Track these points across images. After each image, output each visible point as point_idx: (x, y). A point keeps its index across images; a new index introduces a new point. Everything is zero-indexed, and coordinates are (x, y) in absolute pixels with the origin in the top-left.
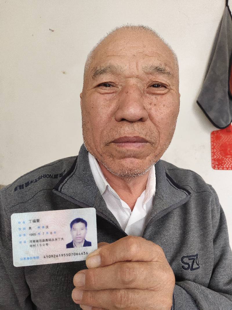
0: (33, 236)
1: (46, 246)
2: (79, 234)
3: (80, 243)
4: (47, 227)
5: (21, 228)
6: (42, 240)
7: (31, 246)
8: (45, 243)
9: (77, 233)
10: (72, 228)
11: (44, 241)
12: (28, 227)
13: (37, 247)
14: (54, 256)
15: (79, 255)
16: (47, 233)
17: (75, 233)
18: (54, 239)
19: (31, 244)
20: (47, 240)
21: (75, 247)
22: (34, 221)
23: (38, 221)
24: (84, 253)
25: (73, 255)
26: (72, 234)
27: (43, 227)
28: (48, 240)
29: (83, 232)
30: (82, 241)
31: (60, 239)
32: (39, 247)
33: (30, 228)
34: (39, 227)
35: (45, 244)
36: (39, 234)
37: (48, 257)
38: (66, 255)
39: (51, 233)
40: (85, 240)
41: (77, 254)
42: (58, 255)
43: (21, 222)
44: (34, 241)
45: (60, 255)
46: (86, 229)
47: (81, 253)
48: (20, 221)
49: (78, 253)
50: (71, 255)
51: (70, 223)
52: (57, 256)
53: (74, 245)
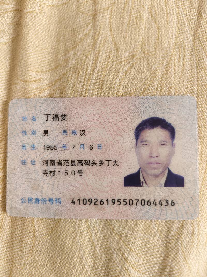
0: (50, 151)
1: (77, 175)
2: (154, 154)
3: (157, 176)
4: (83, 133)
5: (27, 129)
6: (70, 162)
7: (45, 172)
8: (77, 168)
9: (150, 153)
10: (139, 141)
11: (73, 163)
12: (43, 130)
13: (59, 176)
14: (94, 201)
15: (152, 206)
16: (82, 146)
17: (145, 151)
18: (98, 162)
19: (45, 167)
20: (80, 163)
21: (144, 184)
22: (56, 118)
23: (64, 117)
24: (164, 203)
25: (139, 204)
26: (138, 154)
27: (74, 132)
28: (83, 162)
29: (164, 152)
30: (162, 173)
31: (111, 163)
32: (63, 176)
33: (46, 132)
34: (65, 132)
35: (77, 171)
36: (64, 146)
37: (81, 202)
38: (122, 201)
39: (91, 147)
40: (169, 171)
41: (148, 202)
42: (104, 201)
43: (28, 118)
44: (53, 162)
45: (108, 200)
46: (172, 144)
47: (157, 202)
48: (26, 114)
49: (152, 201)
50: (135, 202)
51: (135, 126)
52: (102, 202)
53: (142, 180)
